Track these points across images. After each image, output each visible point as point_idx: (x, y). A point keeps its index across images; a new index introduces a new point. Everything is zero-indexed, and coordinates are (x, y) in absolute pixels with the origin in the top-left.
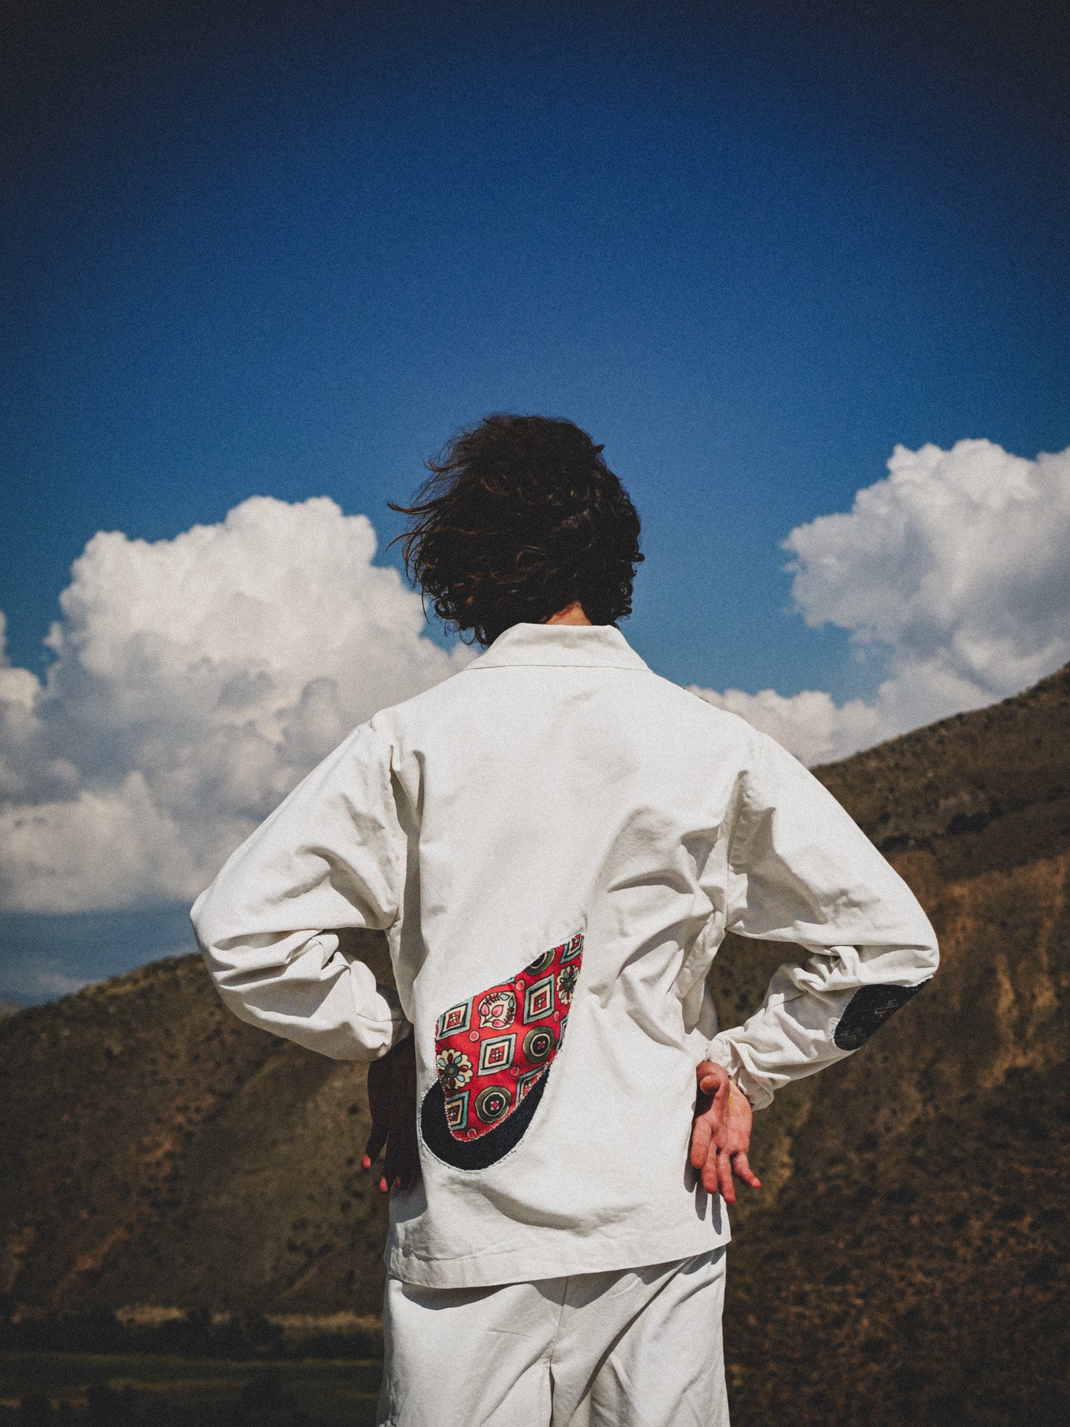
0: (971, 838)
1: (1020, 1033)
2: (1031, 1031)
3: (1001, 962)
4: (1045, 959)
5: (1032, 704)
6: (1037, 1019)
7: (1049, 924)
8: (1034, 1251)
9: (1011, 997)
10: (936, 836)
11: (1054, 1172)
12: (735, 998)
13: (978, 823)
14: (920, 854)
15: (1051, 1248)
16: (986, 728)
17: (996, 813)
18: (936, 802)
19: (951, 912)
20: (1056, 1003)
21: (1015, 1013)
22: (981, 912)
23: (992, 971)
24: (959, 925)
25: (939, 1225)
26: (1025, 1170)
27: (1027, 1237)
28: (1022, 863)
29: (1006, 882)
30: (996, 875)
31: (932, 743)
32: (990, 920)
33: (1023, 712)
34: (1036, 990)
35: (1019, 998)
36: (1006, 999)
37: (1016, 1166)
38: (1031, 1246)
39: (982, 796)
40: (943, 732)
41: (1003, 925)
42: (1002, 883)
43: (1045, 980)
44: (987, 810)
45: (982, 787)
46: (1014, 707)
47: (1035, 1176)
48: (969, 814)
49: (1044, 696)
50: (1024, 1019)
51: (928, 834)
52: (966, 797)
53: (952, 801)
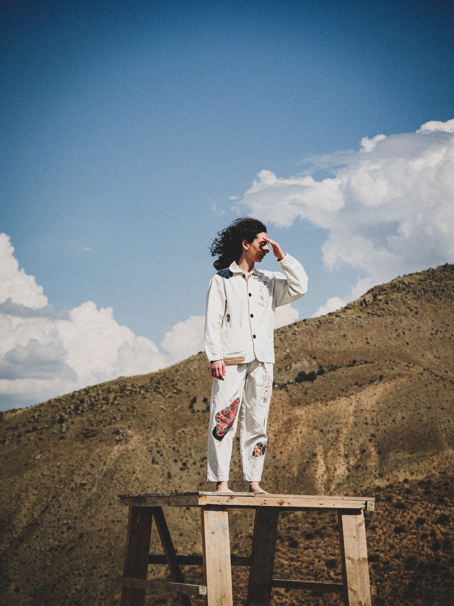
0: (307, 384)
1: (327, 489)
2: (333, 487)
3: (319, 450)
4: (342, 449)
5: (342, 315)
6: (337, 481)
7: (345, 431)
8: (286, 602)
9: (324, 468)
10: (289, 383)
11: (300, 563)
12: (180, 464)
13: (311, 377)
14: (281, 392)
15: (294, 601)
16: (318, 327)
17: (321, 372)
18: (291, 366)
19: (295, 423)
20: (347, 473)
21: (325, 477)
22: (311, 423)
23: (315, 455)
24: (299, 430)
25: (241, 588)
26: (285, 562)
27: (283, 596)
28: (333, 399)
29: (324, 408)
30: (319, 404)
31: (289, 334)
32: (315, 428)
33: (338, 319)
34: (337, 466)
35: (328, 469)
36: (321, 469)
37: (281, 560)
38: (284, 600)
39: (315, 363)
40: (296, 328)
41: (322, 431)
42: (322, 408)
43: (342, 460)
44: (316, 371)
45: (315, 358)
46: (334, 317)
47: (290, 566)
48: (307, 373)
49: (348, 311)
50: (329, 481)
51: (285, 382)
52: (306, 363)
53: (299, 365)
